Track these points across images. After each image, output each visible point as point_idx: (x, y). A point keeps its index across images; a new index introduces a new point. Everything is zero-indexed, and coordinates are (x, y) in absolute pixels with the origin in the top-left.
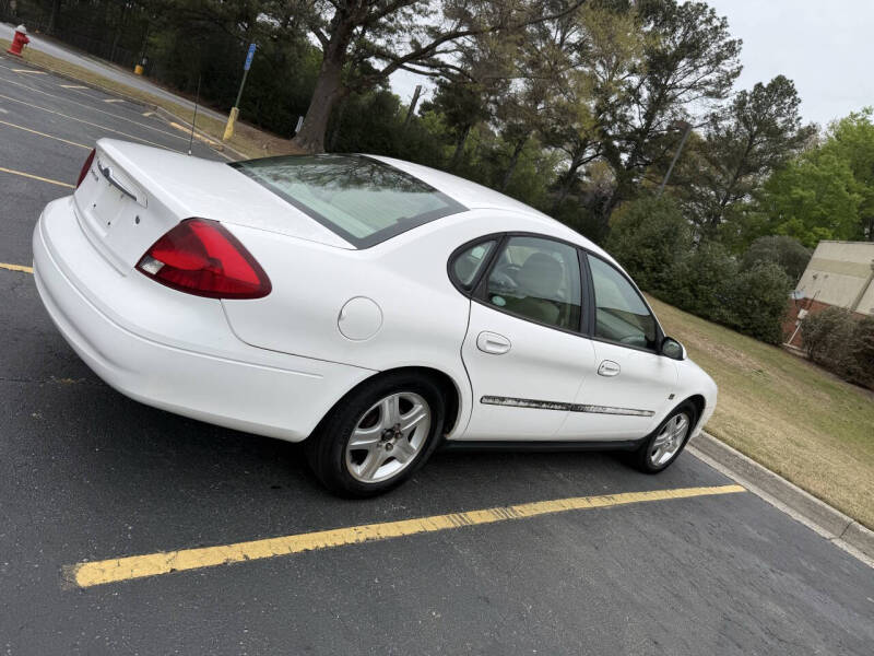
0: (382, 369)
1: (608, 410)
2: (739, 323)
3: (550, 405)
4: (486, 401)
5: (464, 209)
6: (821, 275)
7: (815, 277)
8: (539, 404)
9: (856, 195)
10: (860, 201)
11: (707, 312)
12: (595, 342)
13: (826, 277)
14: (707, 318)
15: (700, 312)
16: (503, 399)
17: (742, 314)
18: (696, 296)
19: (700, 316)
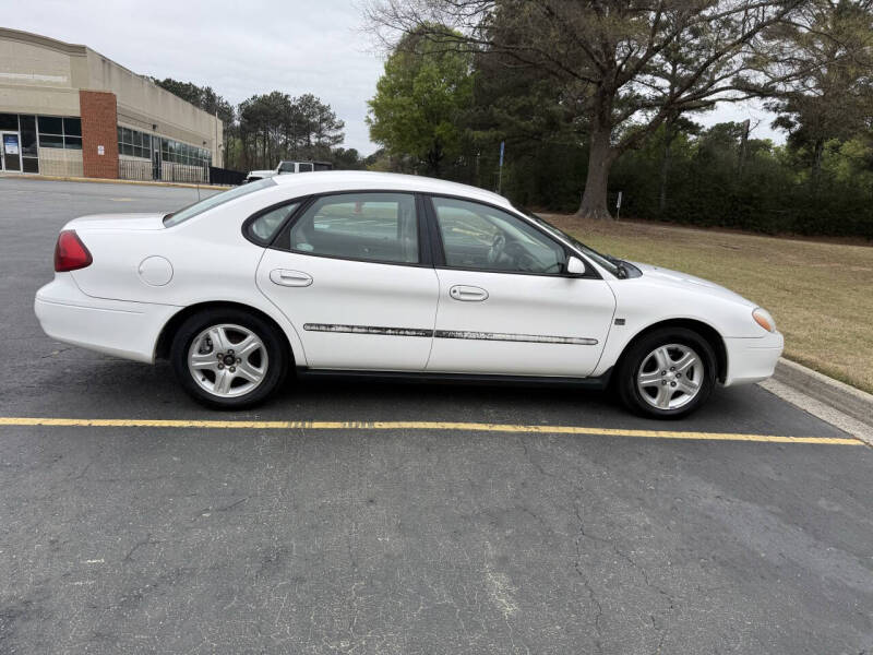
0: (188, 305)
1: (495, 336)
3: (398, 331)
4: (308, 327)
5: (276, 184)
8: (382, 331)
12: (438, 271)
16: (331, 326)
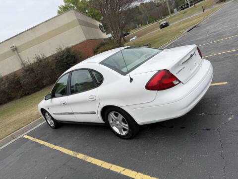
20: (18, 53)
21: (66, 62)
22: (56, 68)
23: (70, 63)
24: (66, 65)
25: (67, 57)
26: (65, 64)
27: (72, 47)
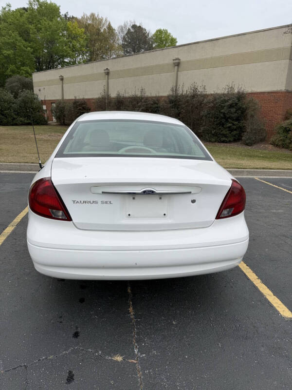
2: (29, 121)
6: (42, 88)
7: (40, 90)
9: (29, 49)
10: (32, 51)
11: (14, 122)
13: (44, 89)
14: (16, 125)
15: (12, 123)
17: (28, 117)
18: (6, 117)
19: (13, 125)
20: (178, 71)
21: (224, 114)
22: (206, 116)
23: (229, 118)
24: (222, 118)
25: (231, 106)
26: (222, 115)
27: (252, 93)
